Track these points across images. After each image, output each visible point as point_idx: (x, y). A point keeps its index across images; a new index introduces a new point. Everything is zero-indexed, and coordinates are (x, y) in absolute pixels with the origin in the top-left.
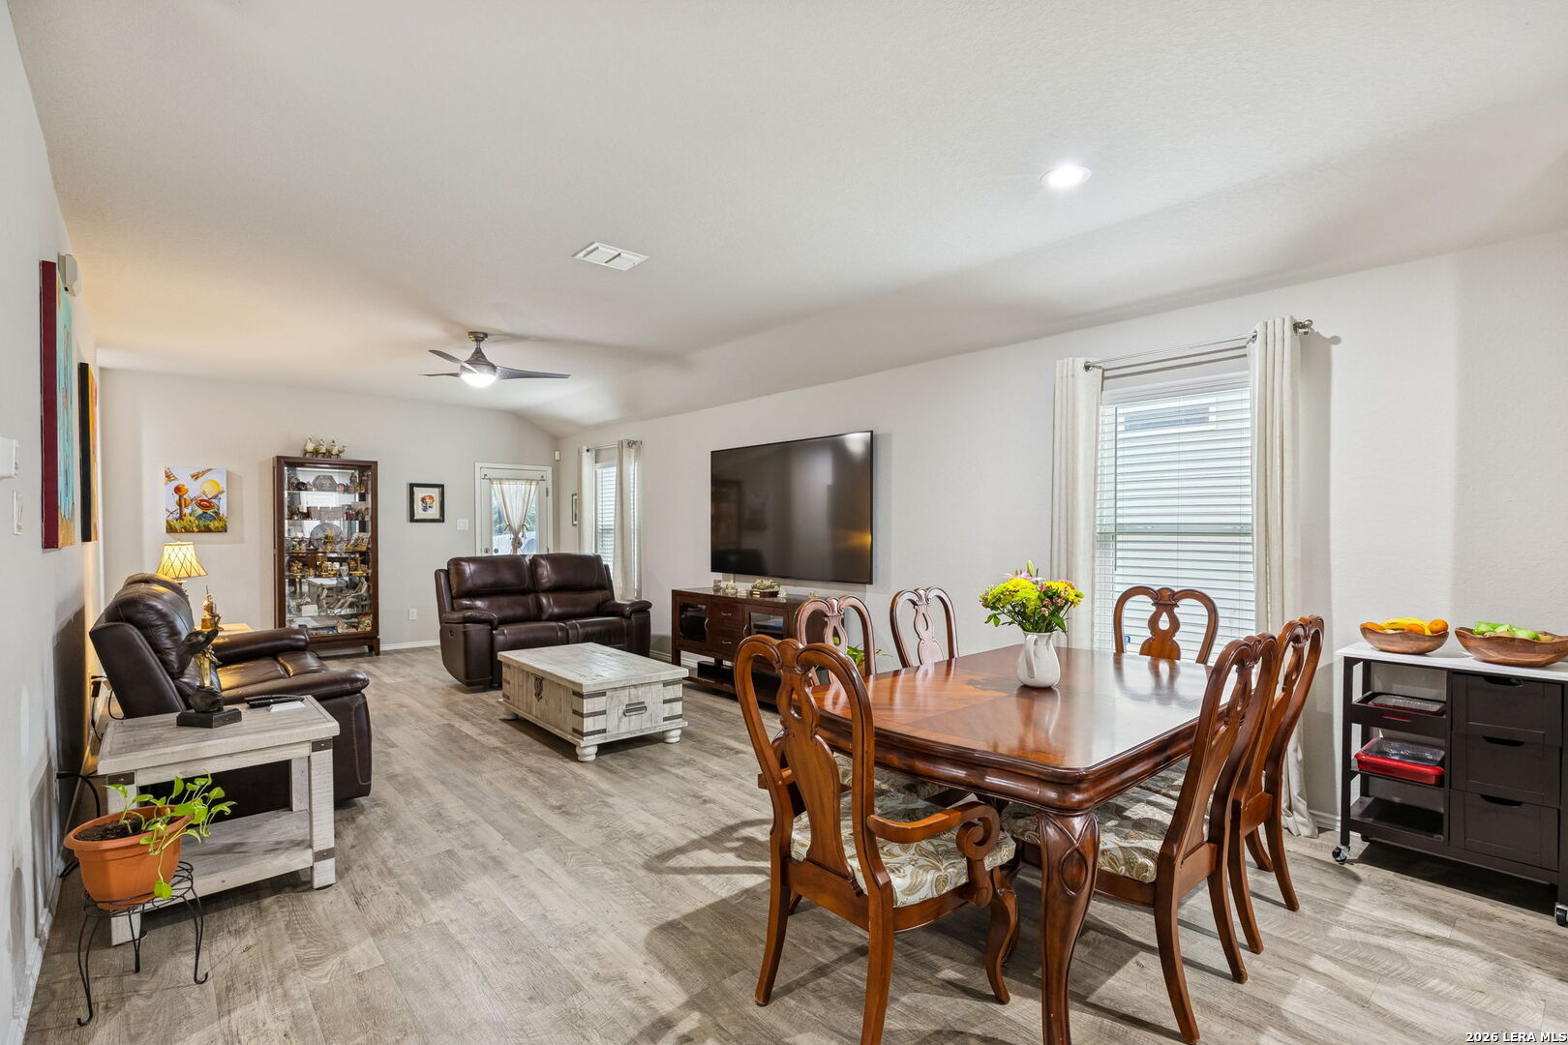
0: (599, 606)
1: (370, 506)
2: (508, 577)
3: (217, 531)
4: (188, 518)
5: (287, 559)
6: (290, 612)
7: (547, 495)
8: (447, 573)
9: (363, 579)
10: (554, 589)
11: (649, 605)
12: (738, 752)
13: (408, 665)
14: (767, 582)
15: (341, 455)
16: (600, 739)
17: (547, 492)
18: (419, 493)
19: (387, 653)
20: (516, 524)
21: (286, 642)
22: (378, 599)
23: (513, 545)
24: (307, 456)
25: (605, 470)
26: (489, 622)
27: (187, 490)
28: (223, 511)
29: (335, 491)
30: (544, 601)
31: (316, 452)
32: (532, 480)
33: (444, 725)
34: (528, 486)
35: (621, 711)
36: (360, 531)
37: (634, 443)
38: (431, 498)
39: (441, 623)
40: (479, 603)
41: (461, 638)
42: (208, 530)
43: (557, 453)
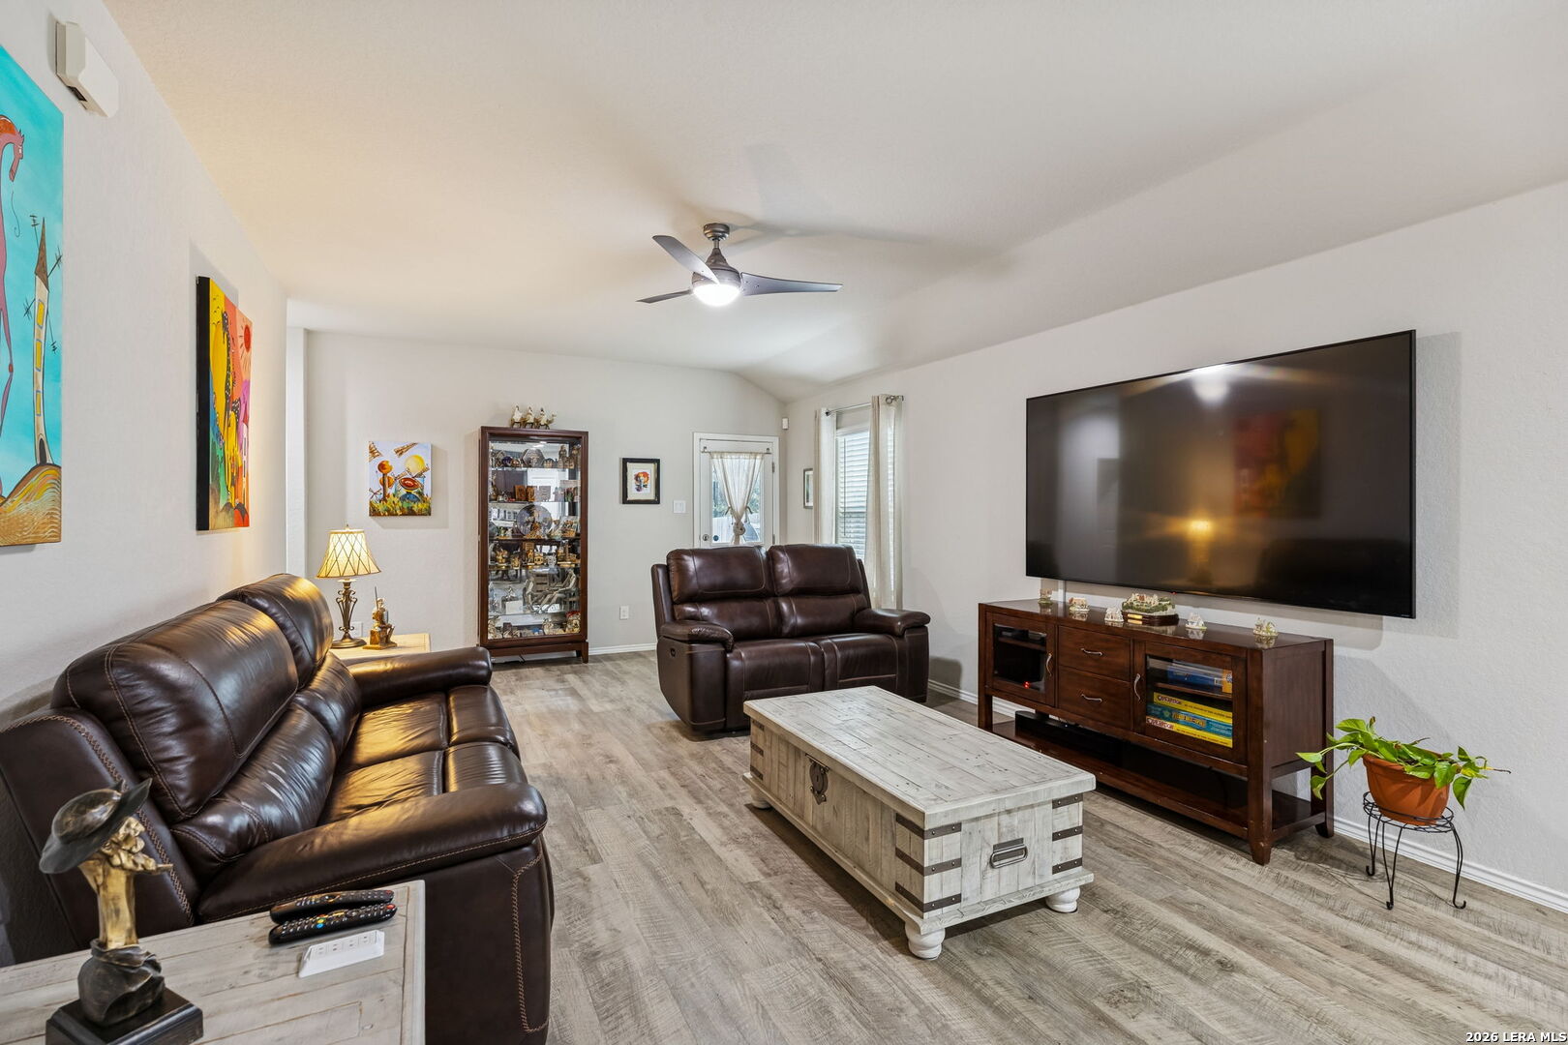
0: (853, 615)
1: (579, 485)
2: (741, 575)
3: (421, 514)
4: (391, 499)
5: (490, 547)
6: (494, 608)
7: (773, 471)
8: (667, 569)
9: (571, 572)
10: (798, 593)
11: (926, 619)
12: (1225, 966)
13: (618, 679)
14: (1153, 599)
15: (550, 425)
16: (952, 917)
17: (773, 468)
18: (634, 469)
19: (598, 659)
20: (738, 506)
21: (463, 670)
22: (586, 595)
23: (735, 531)
24: (515, 426)
25: (848, 438)
26: (721, 641)
27: (391, 468)
28: (427, 491)
29: (543, 467)
30: (785, 607)
31: (524, 422)
32: (756, 454)
33: (667, 809)
34: (752, 461)
35: (986, 859)
36: (570, 515)
37: (895, 398)
38: (645, 475)
39: (659, 636)
40: (705, 611)
41: (685, 663)
42: (411, 513)
43: (785, 421)
